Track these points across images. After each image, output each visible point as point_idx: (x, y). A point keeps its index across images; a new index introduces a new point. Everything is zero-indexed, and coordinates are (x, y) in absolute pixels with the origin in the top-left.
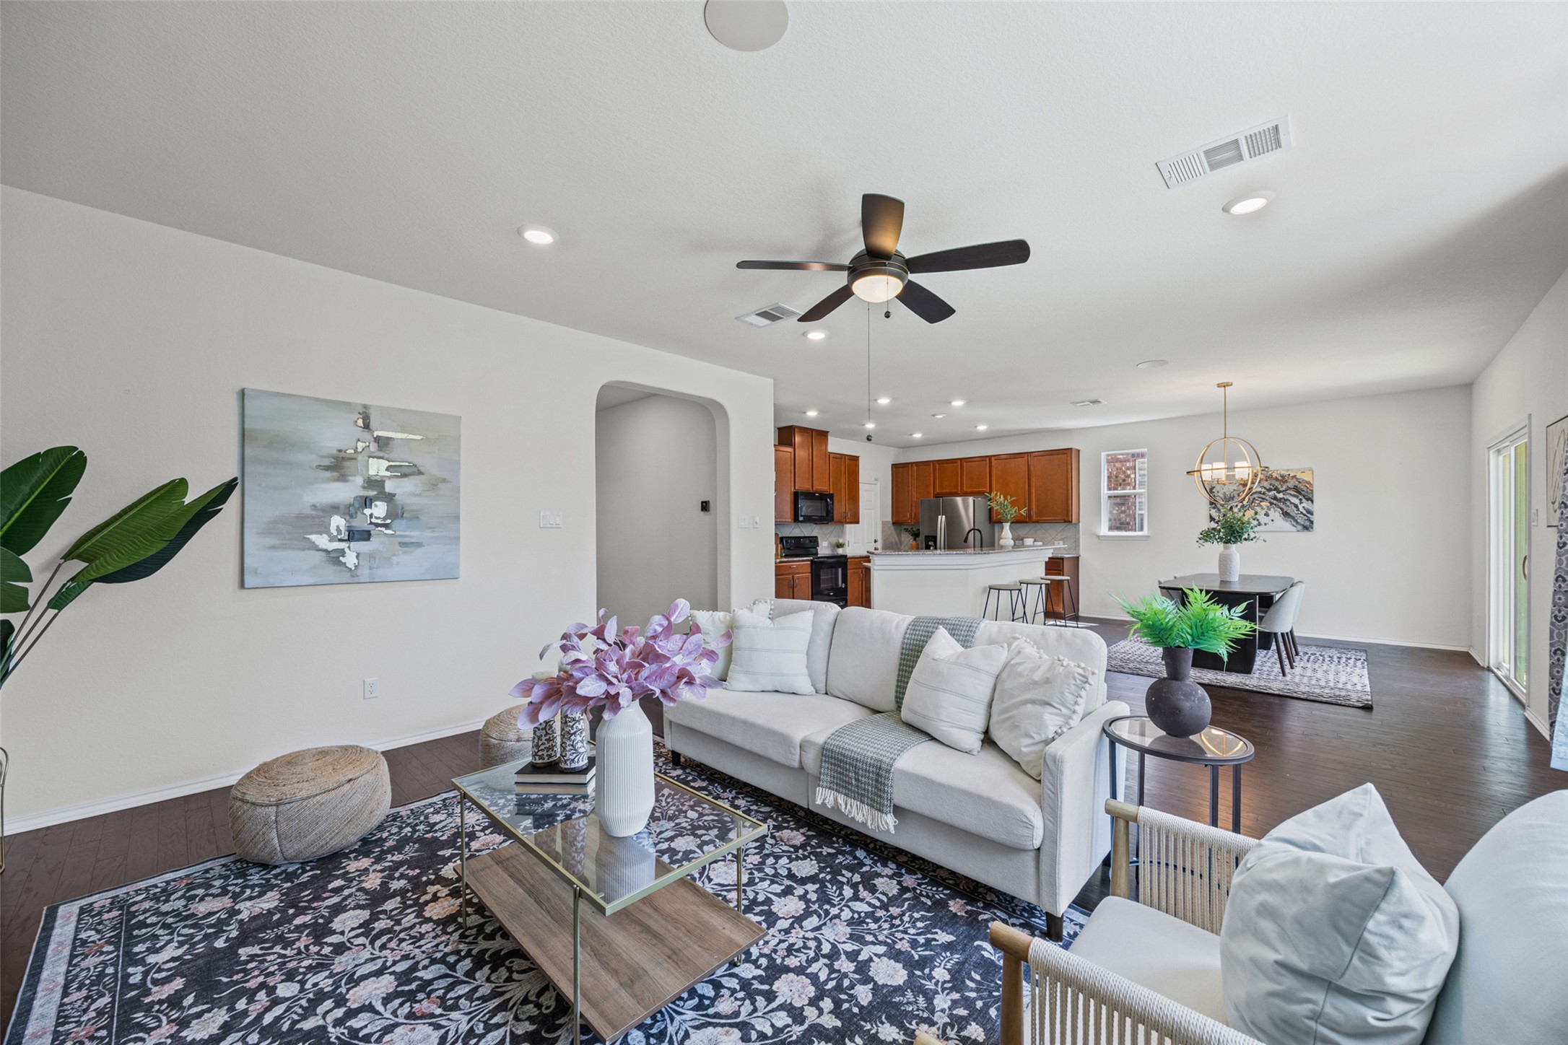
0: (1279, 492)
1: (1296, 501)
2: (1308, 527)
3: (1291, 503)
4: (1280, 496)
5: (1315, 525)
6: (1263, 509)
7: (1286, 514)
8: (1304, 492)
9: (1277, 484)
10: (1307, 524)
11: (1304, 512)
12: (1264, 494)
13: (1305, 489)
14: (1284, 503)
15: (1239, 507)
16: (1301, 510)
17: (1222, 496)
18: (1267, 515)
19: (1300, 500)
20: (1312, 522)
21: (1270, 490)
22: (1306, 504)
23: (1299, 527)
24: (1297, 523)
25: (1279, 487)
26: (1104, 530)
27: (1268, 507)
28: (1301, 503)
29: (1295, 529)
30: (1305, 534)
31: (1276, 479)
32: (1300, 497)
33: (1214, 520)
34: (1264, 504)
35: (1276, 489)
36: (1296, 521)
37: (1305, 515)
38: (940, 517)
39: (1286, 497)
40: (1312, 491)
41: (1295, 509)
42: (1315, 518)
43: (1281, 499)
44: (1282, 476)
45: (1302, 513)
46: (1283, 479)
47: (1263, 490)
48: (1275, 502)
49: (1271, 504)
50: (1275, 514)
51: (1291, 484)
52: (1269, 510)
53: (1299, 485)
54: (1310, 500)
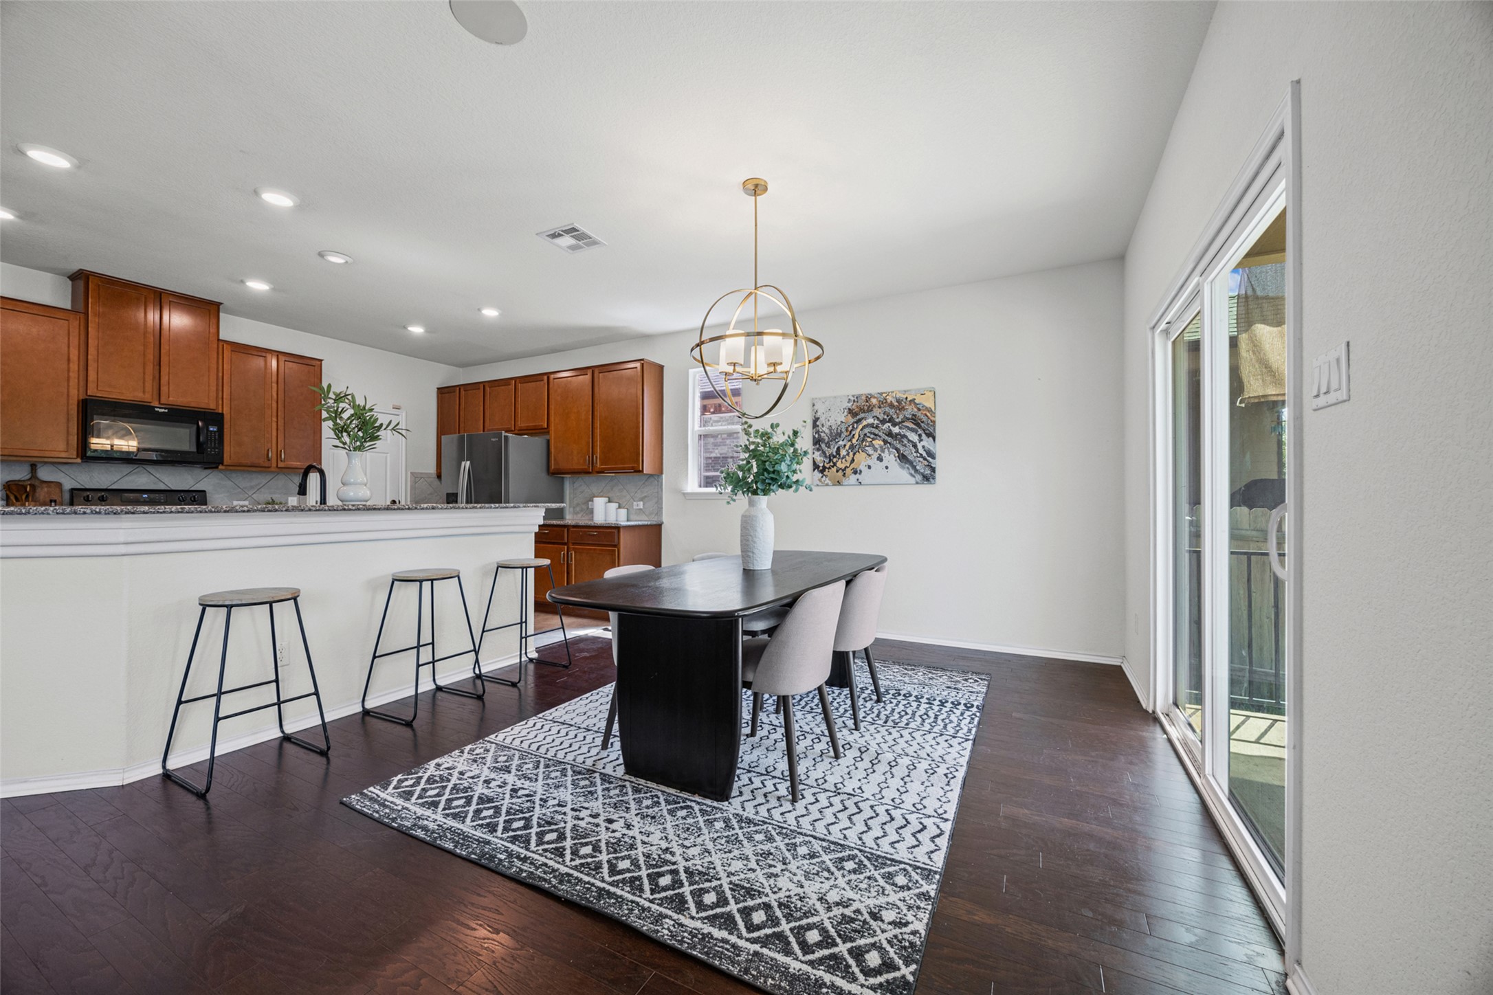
0: (894, 425)
1: (913, 437)
2: (928, 479)
3: (909, 441)
4: (896, 430)
5: (938, 474)
6: (875, 450)
7: (903, 458)
8: (924, 425)
9: (892, 412)
10: (928, 472)
11: (924, 454)
12: (877, 427)
13: (924, 419)
14: (901, 442)
15: (847, 447)
16: (921, 451)
17: (827, 431)
18: (880, 459)
19: (920, 436)
20: (933, 470)
21: (883, 422)
22: (927, 442)
23: (919, 478)
24: (916, 471)
25: (894, 416)
26: (692, 484)
27: (881, 447)
28: (921, 440)
29: (912, 480)
30: (926, 488)
31: (891, 405)
32: (920, 432)
33: (818, 467)
34: (878, 443)
35: (891, 420)
36: (914, 468)
37: (925, 459)
38: (463, 463)
39: (904, 432)
40: (934, 422)
41: (914, 450)
42: (938, 463)
43: (897, 434)
44: (899, 401)
45: (921, 455)
46: (899, 405)
47: (876, 422)
48: (889, 439)
49: (885, 442)
50: (890, 458)
51: (910, 410)
52: (883, 451)
53: (919, 414)
54: (932, 436)
